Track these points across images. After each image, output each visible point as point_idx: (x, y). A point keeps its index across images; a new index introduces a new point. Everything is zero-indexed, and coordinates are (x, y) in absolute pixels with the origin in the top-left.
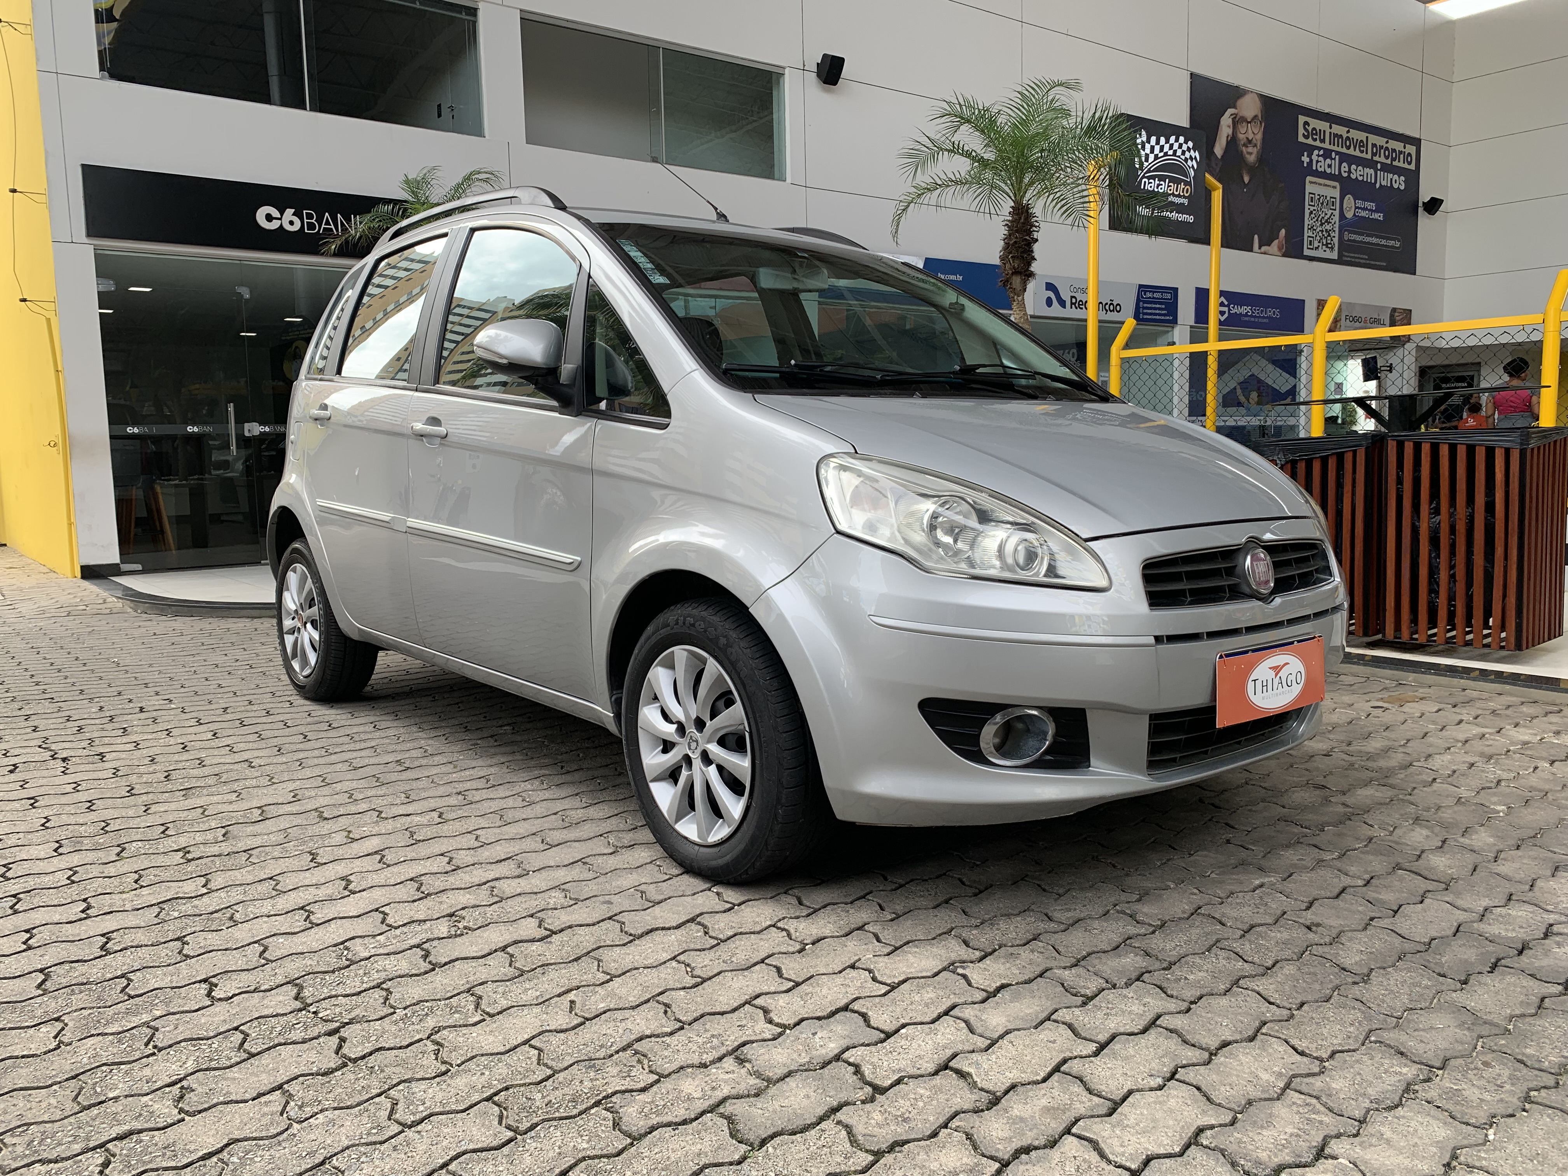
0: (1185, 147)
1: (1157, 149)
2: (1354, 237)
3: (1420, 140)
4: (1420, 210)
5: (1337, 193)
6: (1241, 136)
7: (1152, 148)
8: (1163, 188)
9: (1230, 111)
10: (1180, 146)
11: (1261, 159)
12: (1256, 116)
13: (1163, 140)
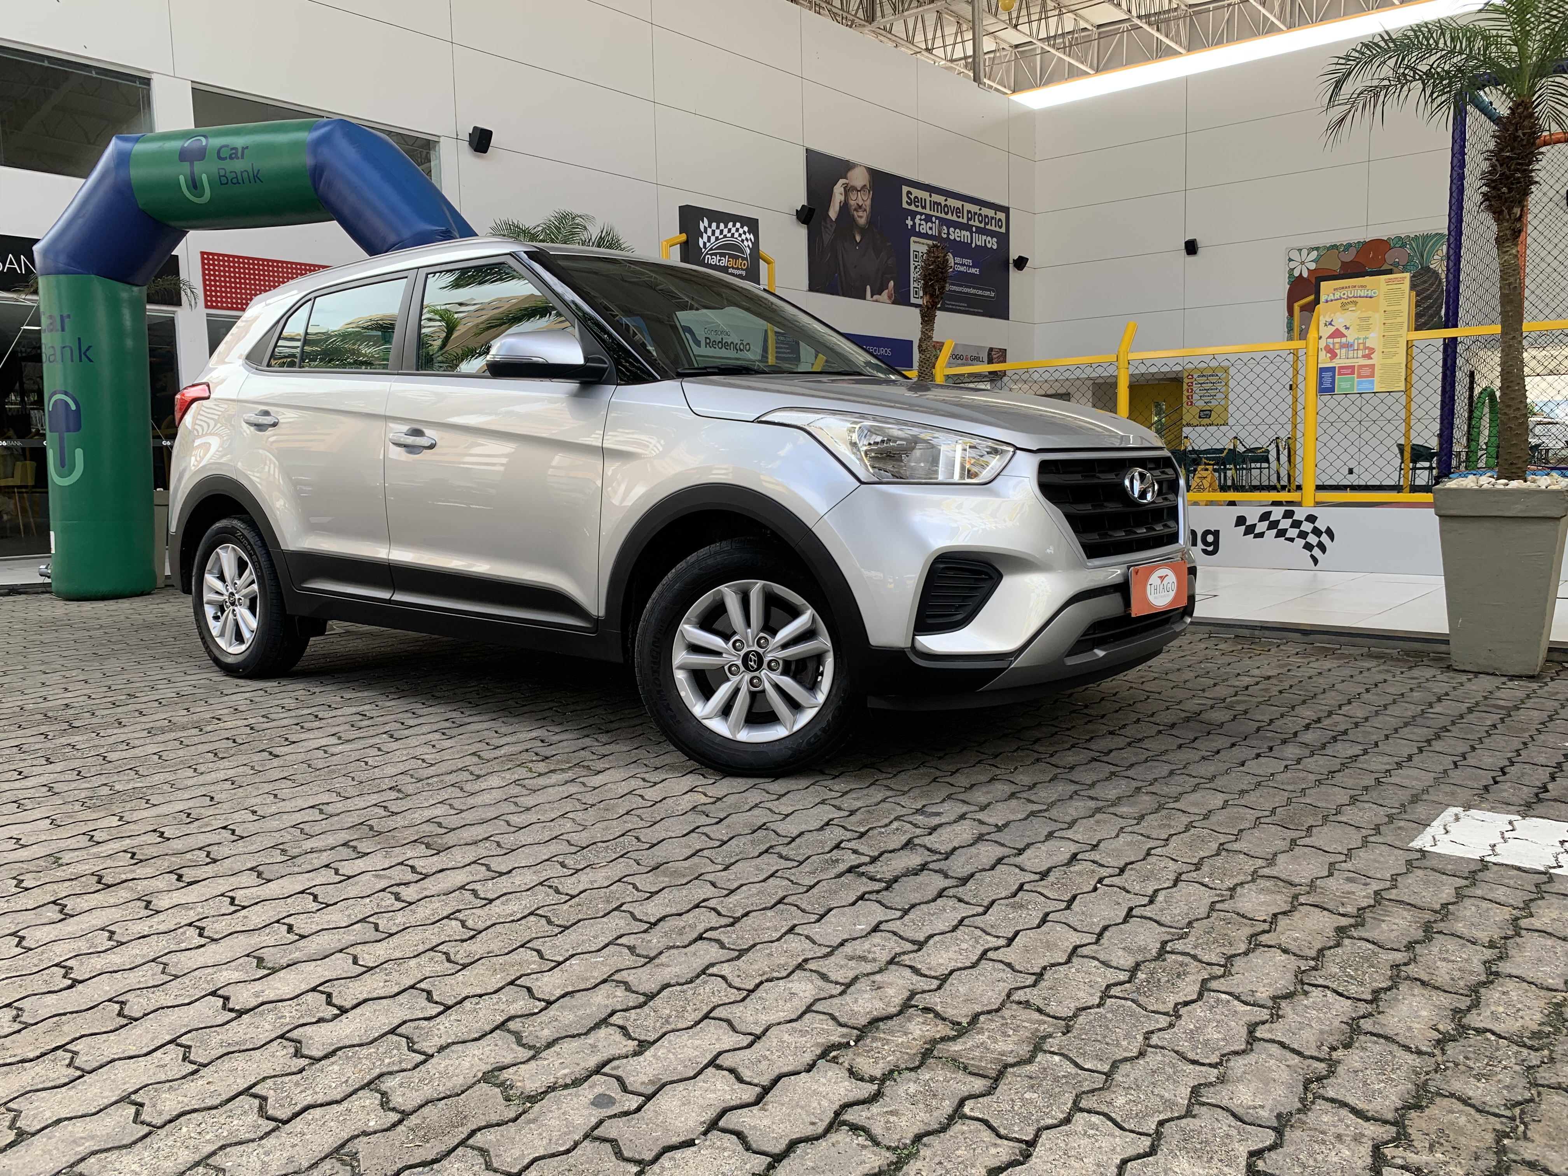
0: (741, 231)
1: (717, 233)
2: (954, 288)
3: (1008, 208)
4: (1011, 266)
6: (852, 202)
7: (713, 232)
8: (724, 262)
9: (842, 181)
10: (737, 230)
11: (871, 221)
12: (865, 186)
13: (722, 226)
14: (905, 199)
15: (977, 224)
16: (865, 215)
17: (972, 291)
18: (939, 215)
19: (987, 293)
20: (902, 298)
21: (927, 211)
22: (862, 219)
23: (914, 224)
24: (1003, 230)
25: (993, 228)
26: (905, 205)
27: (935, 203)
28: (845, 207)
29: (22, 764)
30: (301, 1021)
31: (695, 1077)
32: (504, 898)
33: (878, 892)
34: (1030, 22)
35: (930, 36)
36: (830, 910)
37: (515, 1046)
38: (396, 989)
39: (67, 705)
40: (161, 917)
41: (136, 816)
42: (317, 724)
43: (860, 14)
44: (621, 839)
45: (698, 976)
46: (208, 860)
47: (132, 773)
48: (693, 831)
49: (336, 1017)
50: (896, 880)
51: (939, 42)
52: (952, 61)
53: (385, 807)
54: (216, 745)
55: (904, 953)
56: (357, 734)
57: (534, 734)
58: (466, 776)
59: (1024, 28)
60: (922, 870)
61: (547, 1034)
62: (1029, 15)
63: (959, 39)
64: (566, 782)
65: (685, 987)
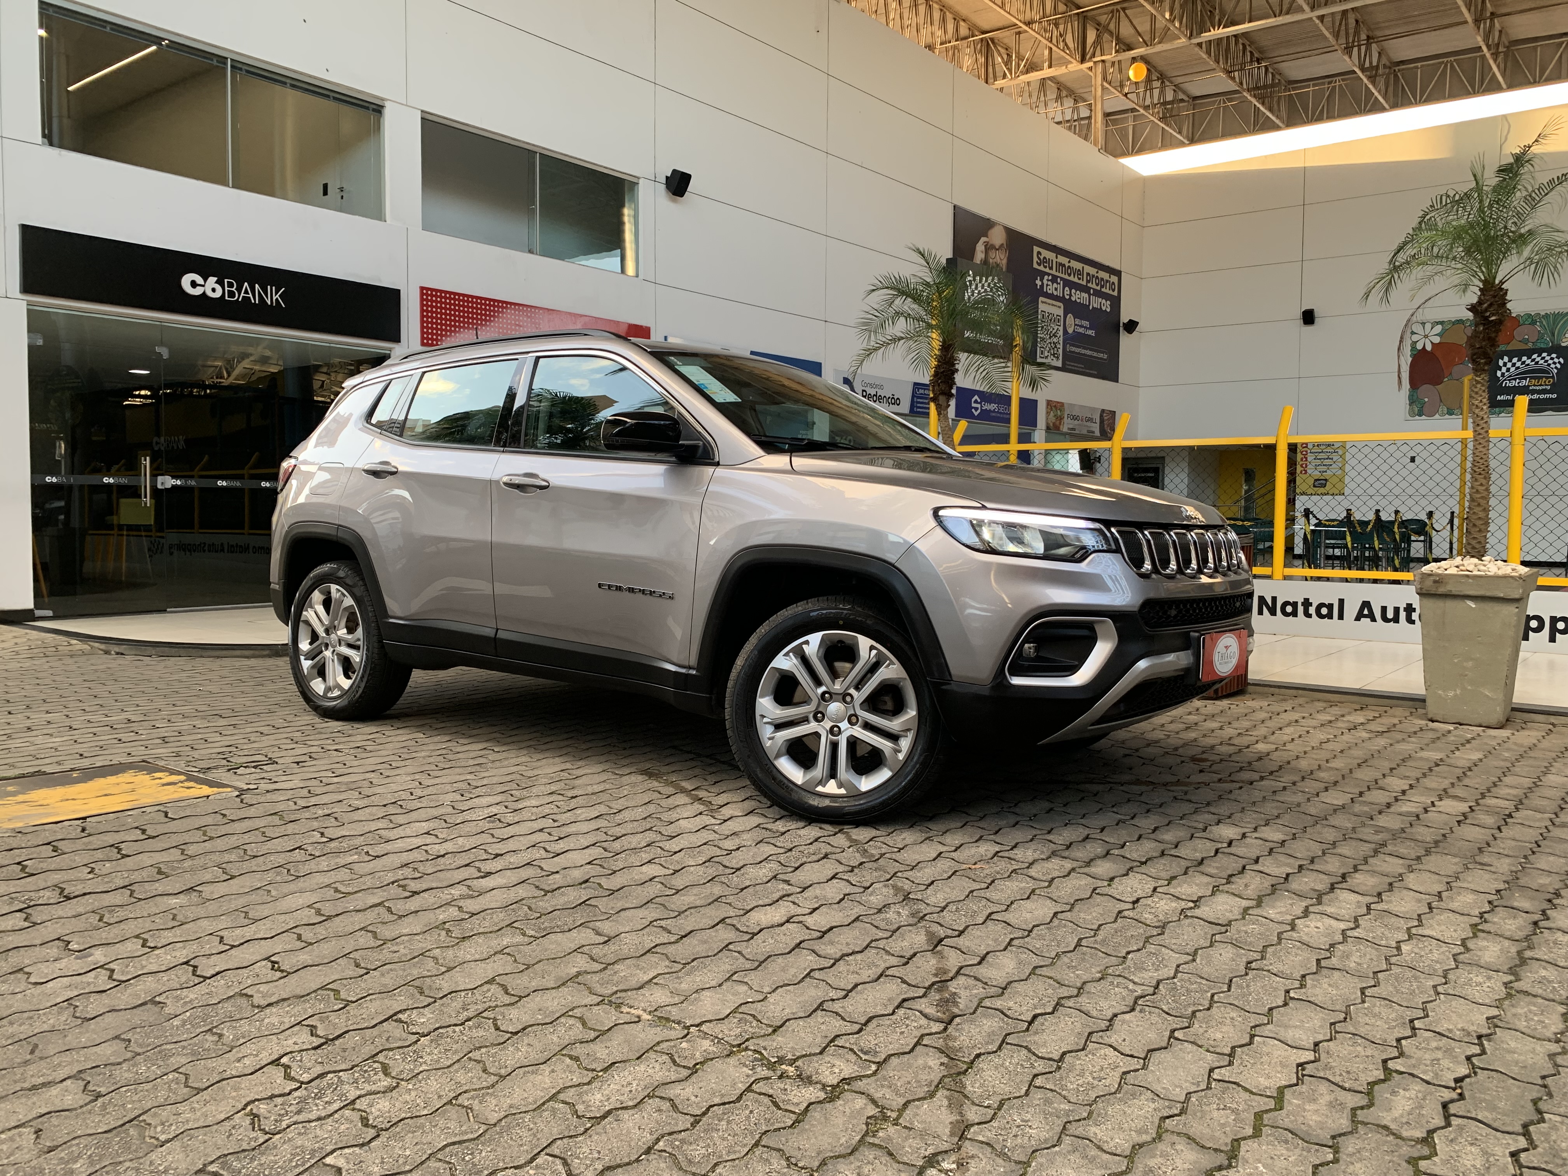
2: (1073, 349)
3: (1120, 272)
4: (1122, 329)
5: (1061, 312)
9: (983, 239)
12: (1002, 245)
14: (1035, 259)
15: (1094, 286)
17: (1088, 352)
18: (1063, 276)
19: (1101, 355)
21: (1054, 272)
23: (1043, 284)
25: (1108, 291)
26: (1035, 266)
27: (1060, 264)
34: (1137, 91)
59: (1133, 97)
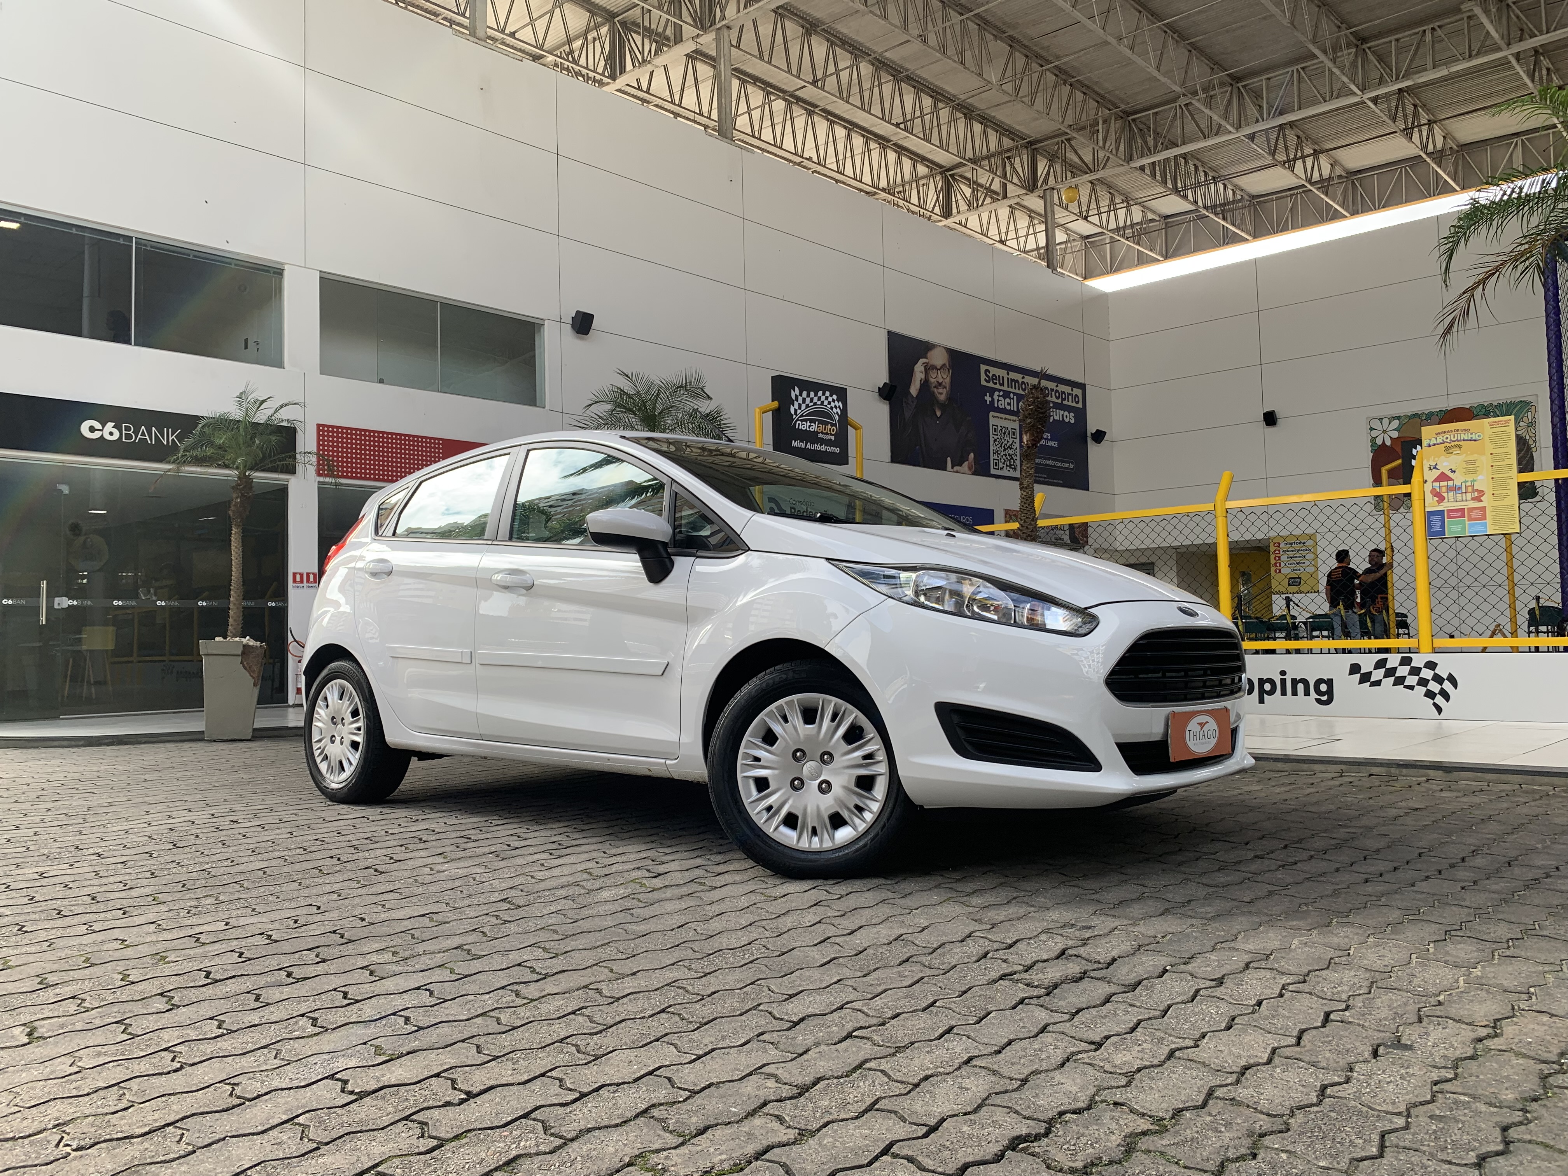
0: (830, 399)
1: (808, 400)
4: (1089, 440)
5: (1016, 425)
6: (932, 380)
7: (804, 400)
8: (814, 427)
9: (922, 361)
10: (827, 398)
11: (951, 398)
12: (944, 365)
13: (812, 394)
14: (983, 376)
15: (1054, 399)
16: (944, 391)
17: (1051, 463)
18: (1017, 391)
19: (1067, 465)
20: (982, 469)
21: (1005, 388)
22: (942, 395)
23: (993, 400)
24: (1080, 405)
25: (1070, 403)
26: (983, 383)
27: (1013, 380)
28: (925, 385)
29: (127, 877)
30: (425, 1105)
31: (870, 1164)
32: (632, 997)
33: (1038, 997)
34: (1099, 214)
35: (1003, 230)
36: (989, 1014)
37: (661, 1133)
38: (526, 1077)
39: (171, 829)
40: (272, 1008)
41: (242, 921)
42: (422, 846)
43: (937, 210)
44: (748, 947)
45: (855, 1069)
46: (318, 960)
47: (237, 886)
48: (824, 941)
49: (462, 1102)
50: (1056, 986)
51: (1012, 235)
52: (1025, 252)
53: (497, 916)
54: (321, 863)
55: (1080, 1052)
56: (462, 854)
57: (643, 855)
58: (577, 890)
59: (1095, 219)
60: (1081, 978)
61: (695, 1122)
62: (1098, 208)
63: (1031, 231)
64: (682, 897)
65: (842, 1080)
